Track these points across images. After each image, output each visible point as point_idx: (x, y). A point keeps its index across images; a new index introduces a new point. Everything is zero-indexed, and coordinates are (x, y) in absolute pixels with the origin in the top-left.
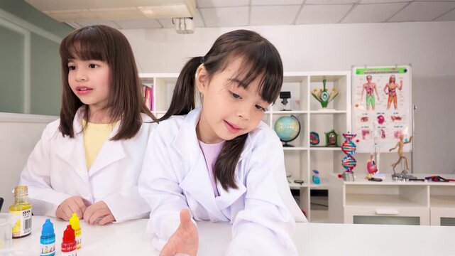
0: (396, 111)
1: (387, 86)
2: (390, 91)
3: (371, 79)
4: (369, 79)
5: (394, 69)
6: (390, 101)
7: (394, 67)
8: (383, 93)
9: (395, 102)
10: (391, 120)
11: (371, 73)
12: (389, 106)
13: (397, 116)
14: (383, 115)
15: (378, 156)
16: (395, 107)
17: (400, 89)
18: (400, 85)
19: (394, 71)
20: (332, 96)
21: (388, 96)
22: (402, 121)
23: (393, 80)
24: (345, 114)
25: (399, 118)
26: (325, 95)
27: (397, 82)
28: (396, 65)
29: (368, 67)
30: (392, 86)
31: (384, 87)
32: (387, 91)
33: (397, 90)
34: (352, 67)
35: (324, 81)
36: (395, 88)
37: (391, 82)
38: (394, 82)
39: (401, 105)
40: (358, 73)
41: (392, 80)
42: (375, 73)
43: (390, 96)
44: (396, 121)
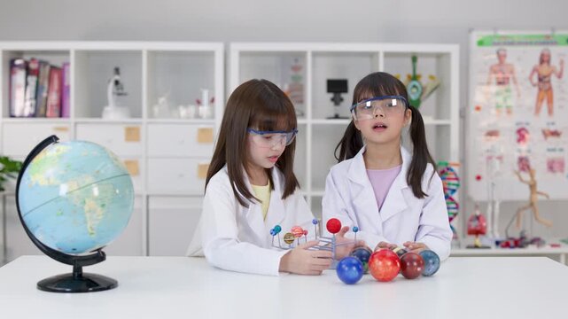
0: (551, 120)
1: (535, 70)
2: (540, 80)
3: (505, 56)
4: (501, 57)
5: (548, 37)
6: (540, 100)
7: (549, 33)
8: (528, 84)
9: (550, 101)
10: (542, 137)
11: (505, 44)
12: (538, 110)
13: (552, 128)
14: (527, 127)
15: (497, 206)
16: (550, 112)
17: (560, 76)
18: (558, 69)
19: (548, 41)
20: (429, 89)
21: (536, 90)
22: (562, 138)
23: (546, 59)
24: (448, 126)
25: (555, 134)
26: (414, 86)
27: (555, 62)
28: (553, 29)
29: (501, 33)
30: (544, 70)
31: (528, 73)
32: (535, 79)
33: (554, 79)
34: (470, 30)
35: (414, 59)
36: (549, 76)
37: (542, 61)
38: (548, 62)
39: (561, 107)
40: (481, 43)
41: (544, 59)
42: (512, 44)
43: (540, 89)
44: (551, 139)
